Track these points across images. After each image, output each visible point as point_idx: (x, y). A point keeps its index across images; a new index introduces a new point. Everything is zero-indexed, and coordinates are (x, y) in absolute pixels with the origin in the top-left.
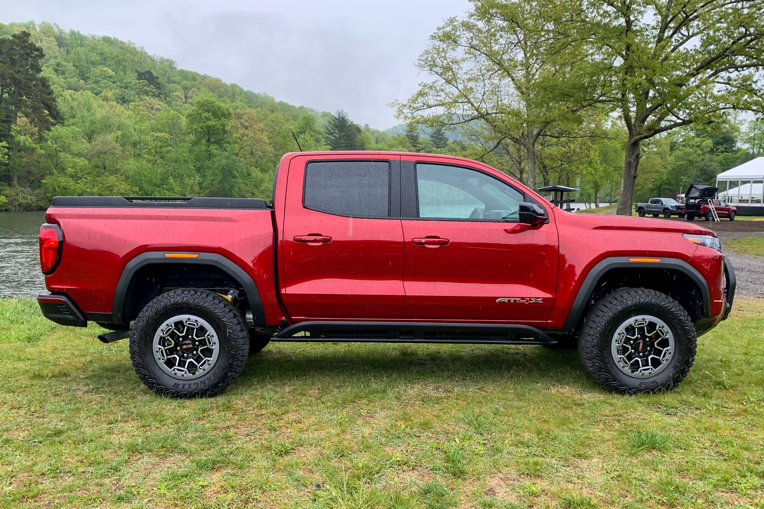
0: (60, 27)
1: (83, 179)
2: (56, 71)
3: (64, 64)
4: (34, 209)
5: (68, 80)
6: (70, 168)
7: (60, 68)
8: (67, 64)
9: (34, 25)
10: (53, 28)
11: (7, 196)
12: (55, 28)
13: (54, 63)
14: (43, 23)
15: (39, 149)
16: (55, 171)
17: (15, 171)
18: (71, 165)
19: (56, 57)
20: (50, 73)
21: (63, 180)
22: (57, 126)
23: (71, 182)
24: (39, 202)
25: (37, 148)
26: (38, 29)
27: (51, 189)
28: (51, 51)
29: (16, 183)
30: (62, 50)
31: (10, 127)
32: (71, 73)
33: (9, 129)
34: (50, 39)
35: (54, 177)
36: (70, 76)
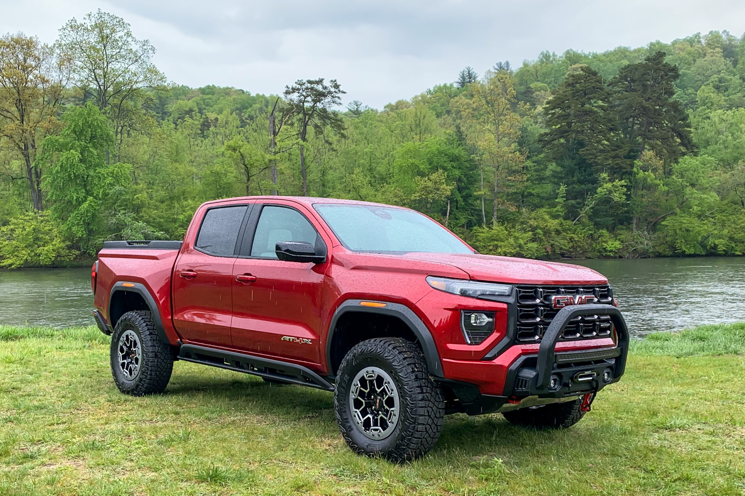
0: (730, 34)
1: (711, 219)
2: (717, 88)
3: (729, 78)
4: (651, 256)
5: (731, 97)
6: (696, 205)
7: (723, 84)
8: (732, 77)
9: (700, 37)
10: (721, 37)
11: (622, 242)
12: (724, 37)
13: (717, 79)
14: (711, 33)
15: (661, 185)
16: (678, 211)
17: (634, 212)
18: (697, 202)
19: (719, 72)
20: (708, 93)
21: (686, 221)
22: (686, 157)
23: (696, 222)
24: (657, 248)
25: (659, 185)
26: (703, 41)
27: (671, 232)
28: (714, 66)
29: (634, 226)
30: (728, 62)
31: (634, 163)
32: (735, 88)
33: (632, 166)
34: (715, 51)
35: (678, 218)
36: (734, 92)
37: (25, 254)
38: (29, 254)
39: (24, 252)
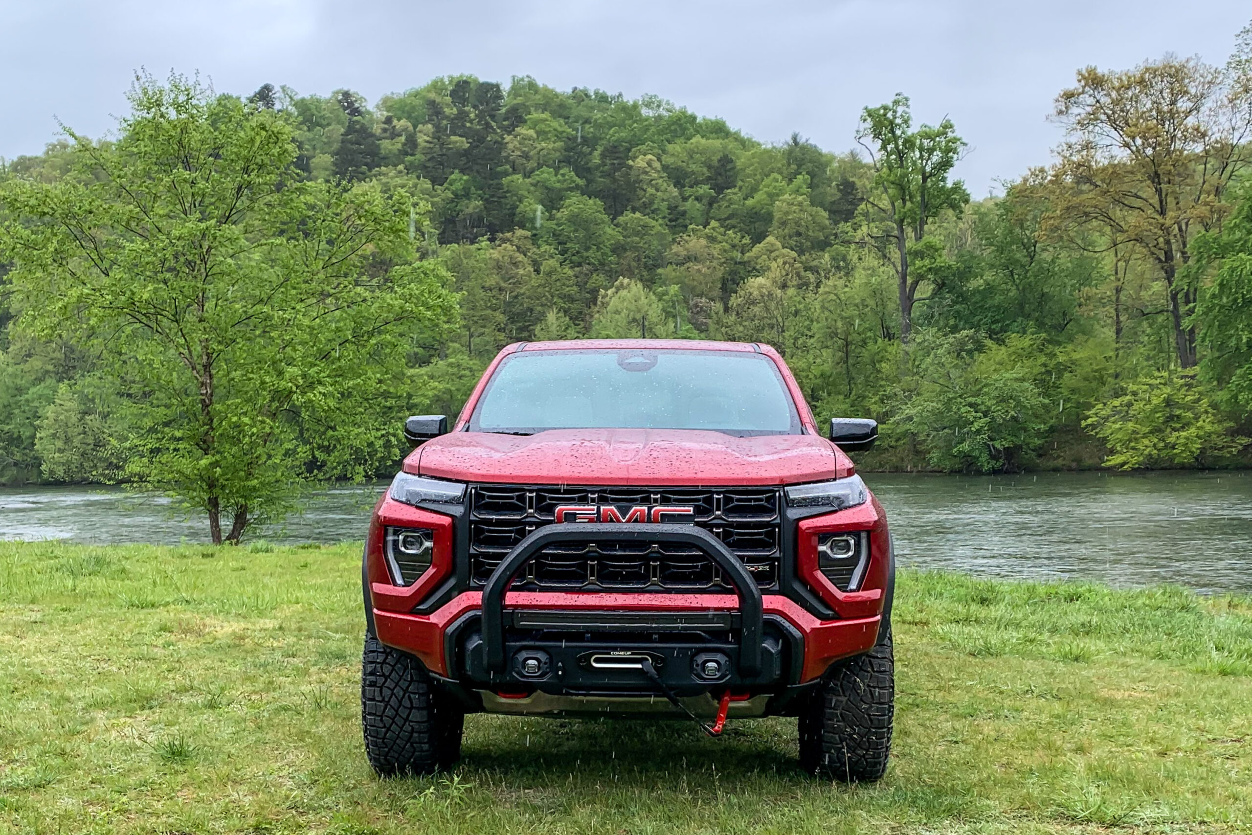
37: (1147, 446)
38: (1154, 445)
39: (1146, 442)
